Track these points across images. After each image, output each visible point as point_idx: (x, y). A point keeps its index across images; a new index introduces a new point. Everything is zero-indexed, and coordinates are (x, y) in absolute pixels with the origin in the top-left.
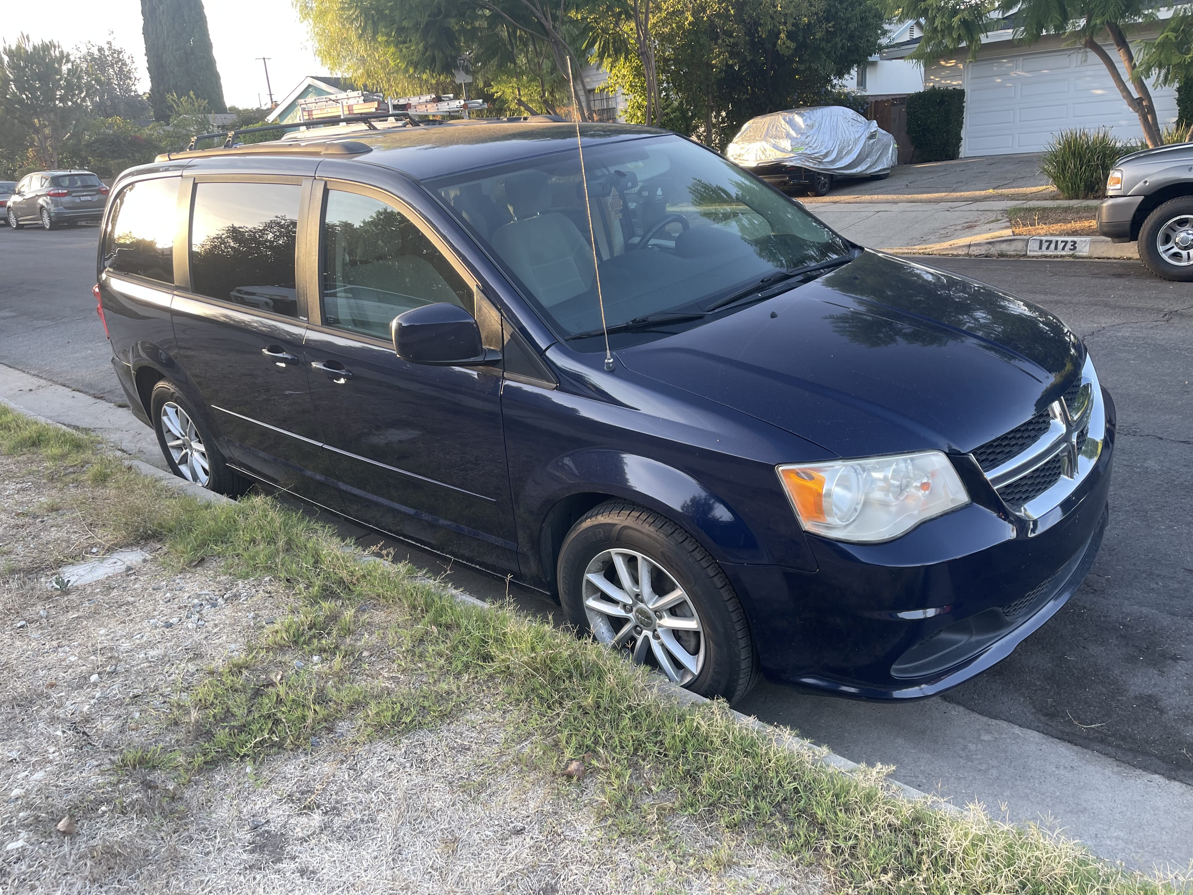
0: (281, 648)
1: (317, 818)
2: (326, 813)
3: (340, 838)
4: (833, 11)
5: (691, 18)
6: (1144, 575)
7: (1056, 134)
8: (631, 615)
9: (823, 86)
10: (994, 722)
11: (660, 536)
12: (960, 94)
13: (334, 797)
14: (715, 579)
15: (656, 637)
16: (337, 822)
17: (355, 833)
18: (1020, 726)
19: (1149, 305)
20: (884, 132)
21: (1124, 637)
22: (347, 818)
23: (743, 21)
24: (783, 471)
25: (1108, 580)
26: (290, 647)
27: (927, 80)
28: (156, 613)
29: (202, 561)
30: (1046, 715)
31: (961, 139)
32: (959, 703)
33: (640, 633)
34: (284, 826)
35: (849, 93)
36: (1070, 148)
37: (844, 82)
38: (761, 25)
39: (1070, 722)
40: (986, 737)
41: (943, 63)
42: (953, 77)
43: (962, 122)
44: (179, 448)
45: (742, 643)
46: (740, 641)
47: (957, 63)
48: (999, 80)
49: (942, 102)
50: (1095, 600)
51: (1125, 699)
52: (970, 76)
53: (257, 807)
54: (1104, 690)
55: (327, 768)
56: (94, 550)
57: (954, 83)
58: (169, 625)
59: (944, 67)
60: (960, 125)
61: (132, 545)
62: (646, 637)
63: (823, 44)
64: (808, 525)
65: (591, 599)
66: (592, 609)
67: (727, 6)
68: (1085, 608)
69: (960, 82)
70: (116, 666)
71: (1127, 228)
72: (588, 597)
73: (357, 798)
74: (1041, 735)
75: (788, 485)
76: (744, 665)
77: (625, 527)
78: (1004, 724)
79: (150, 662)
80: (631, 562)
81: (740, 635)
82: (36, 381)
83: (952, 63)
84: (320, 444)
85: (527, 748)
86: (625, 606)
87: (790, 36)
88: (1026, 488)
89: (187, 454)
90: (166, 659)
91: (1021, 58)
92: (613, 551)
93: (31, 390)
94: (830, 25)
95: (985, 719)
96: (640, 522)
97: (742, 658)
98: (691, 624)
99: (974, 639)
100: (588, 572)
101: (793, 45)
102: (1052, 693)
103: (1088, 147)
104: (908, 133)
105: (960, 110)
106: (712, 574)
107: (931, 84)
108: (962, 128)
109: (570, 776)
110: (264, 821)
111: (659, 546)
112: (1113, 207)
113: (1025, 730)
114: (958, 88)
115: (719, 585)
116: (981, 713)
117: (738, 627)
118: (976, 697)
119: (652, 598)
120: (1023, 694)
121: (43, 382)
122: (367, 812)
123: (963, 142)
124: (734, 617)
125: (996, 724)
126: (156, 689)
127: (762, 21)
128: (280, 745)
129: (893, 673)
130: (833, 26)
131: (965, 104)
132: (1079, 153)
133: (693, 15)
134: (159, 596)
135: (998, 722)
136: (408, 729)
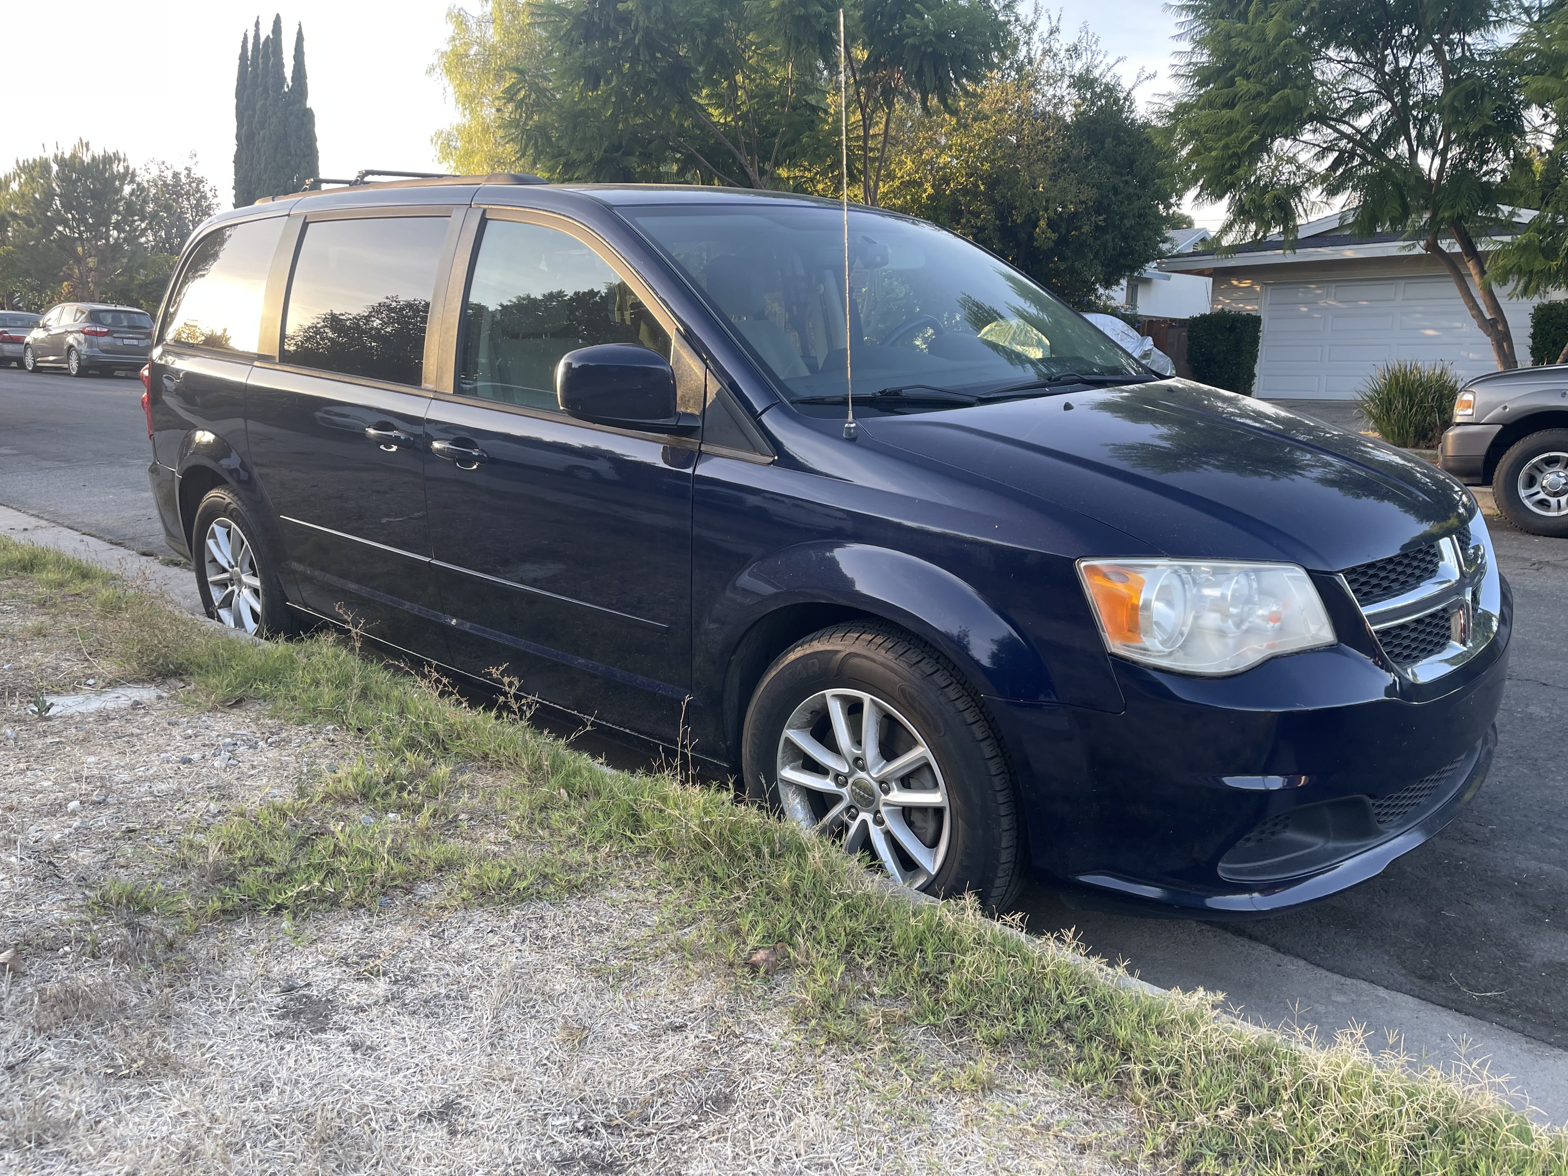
0: (345, 800)
1: (382, 987)
2: (396, 982)
3: (414, 1012)
4: (1105, 203)
5: (930, 190)
6: (1540, 829)
7: (1381, 365)
8: (845, 791)
9: (1087, 294)
10: (1349, 981)
11: (901, 666)
12: (1254, 322)
13: (409, 964)
14: (974, 727)
15: (879, 822)
16: (411, 994)
17: (436, 1010)
18: (1386, 988)
20: (1161, 353)
21: (1520, 895)
22: (426, 990)
23: (995, 202)
24: (1085, 567)
25: (1492, 830)
26: (356, 800)
27: (1214, 301)
28: (169, 748)
29: (239, 703)
30: (1422, 977)
31: (1254, 375)
32: (1298, 956)
33: (854, 818)
34: (333, 991)
35: (1117, 307)
36: (1397, 383)
37: (1112, 293)
38: (1015, 208)
39: (1456, 989)
40: (1340, 999)
41: (1235, 283)
42: (1248, 301)
43: (1256, 356)
44: (223, 584)
45: (1005, 823)
46: (1003, 820)
47: (1253, 285)
48: (1304, 309)
49: (1232, 329)
50: (1477, 851)
51: (1529, 965)
52: (1268, 302)
53: (294, 968)
54: (1499, 954)
55: (399, 933)
56: (91, 682)
57: (1249, 308)
58: (187, 761)
59: (1236, 287)
60: (1254, 358)
61: (143, 681)
62: (864, 823)
63: (1090, 241)
64: (1115, 645)
65: (787, 769)
66: (789, 783)
67: (976, 181)
68: (1464, 859)
69: (1256, 307)
70: (107, 796)
71: (1480, 464)
72: (784, 765)
73: (442, 969)
74: (1417, 1000)
75: (1092, 587)
76: (1005, 857)
77: (851, 655)
78: (1364, 985)
79: (156, 796)
80: (854, 709)
81: (1003, 810)
82: (34, 521)
83: (1246, 283)
84: (427, 560)
85: (691, 934)
86: (837, 775)
87: (1051, 224)
89: (233, 591)
90: (179, 795)
91: (1334, 285)
92: (829, 692)
93: (25, 530)
94: (1101, 218)
95: (1337, 977)
96: (873, 647)
97: (1004, 845)
98: (935, 798)
99: (1331, 845)
100: (790, 727)
101: (1054, 236)
102: (1428, 953)
103: (1421, 384)
104: (1188, 362)
105: (1255, 341)
106: (970, 720)
107: (1220, 307)
108: (1255, 362)
109: (754, 968)
110: (304, 983)
111: (897, 679)
112: (1460, 436)
113: (1394, 993)
114: (1253, 313)
115: (980, 736)
116: (1330, 970)
117: (1001, 799)
118: (1321, 950)
119: (877, 764)
120: (1387, 952)
121: (43, 523)
122: (455, 987)
123: (1256, 380)
124: (998, 783)
125: (1352, 984)
126: (161, 825)
127: (1018, 204)
128: (334, 901)
129: (1220, 873)
130: (1105, 220)
131: (1260, 334)
132: (1409, 391)
133: (933, 187)
134: (175, 731)
135: (1355, 981)
136: (522, 898)
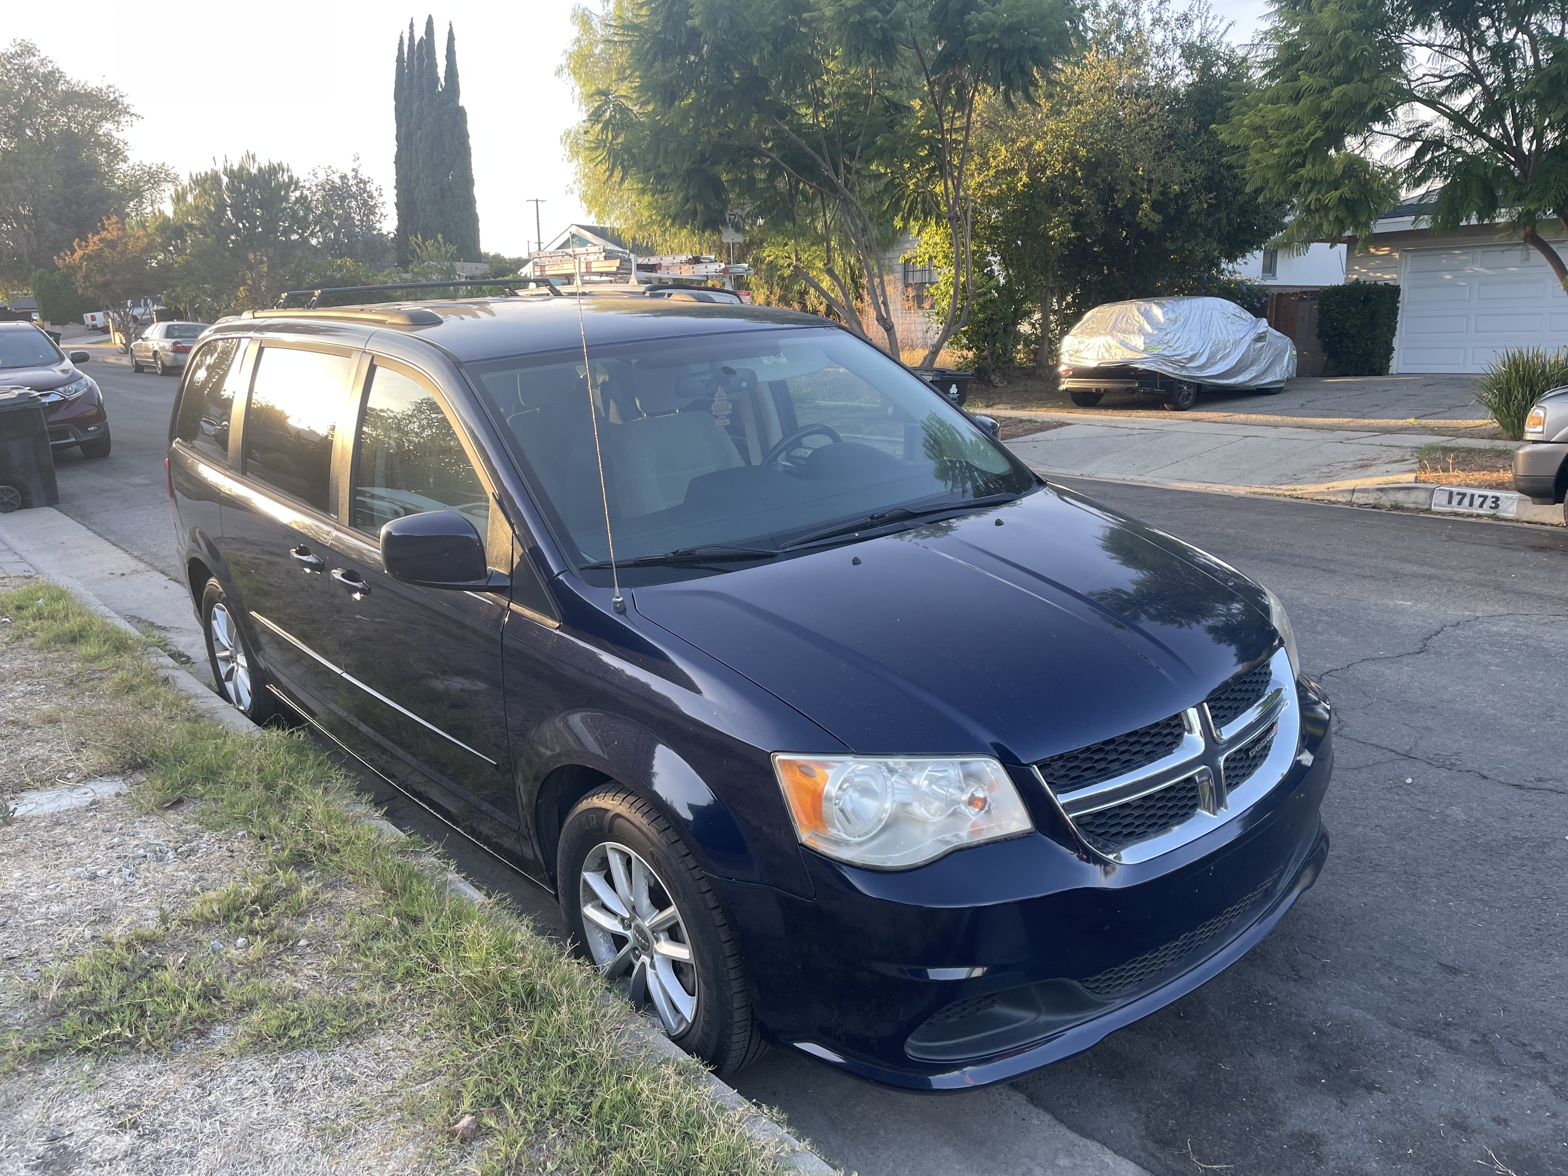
0: (208, 923)
1: (127, 1140)
2: (140, 1136)
3: (142, 1170)
4: (1217, 178)
5: (1025, 179)
6: (1378, 965)
7: (1501, 352)
8: (629, 933)
9: (1210, 269)
10: (1083, 1141)
11: (651, 831)
12: (1392, 292)
13: (161, 1118)
14: (708, 895)
15: (653, 966)
16: (149, 1149)
17: (163, 1167)
18: (1115, 1153)
19: (1557, 593)
20: (1279, 334)
21: (1311, 1047)
22: (163, 1145)
23: (1096, 185)
24: (779, 761)
25: (1324, 966)
26: (218, 922)
27: (1349, 270)
28: (89, 860)
29: (179, 802)
30: (1157, 1141)
31: (1393, 349)
32: (1047, 1109)
33: (638, 958)
34: (86, 1143)
35: (1242, 282)
36: (1517, 371)
37: (1237, 267)
38: (1117, 191)
39: (1186, 1158)
40: (1063, 1162)
41: (1372, 250)
42: (1385, 269)
43: (1395, 329)
44: (227, 660)
45: (736, 986)
46: (733, 983)
47: (1391, 252)
48: (1448, 277)
49: (1366, 301)
50: (1294, 990)
51: (1275, 1135)
52: (1409, 269)
53: (69, 1115)
54: (1252, 1118)
55: (172, 1081)
56: (70, 775)
57: (1387, 277)
58: (93, 877)
59: (1374, 255)
60: (1392, 331)
61: (116, 773)
62: (643, 964)
63: (1202, 219)
64: (805, 836)
65: (589, 906)
66: (590, 920)
67: (1074, 167)
68: (1276, 999)
69: (1395, 276)
70: (10, 918)
71: (1551, 485)
72: (586, 904)
73: (187, 1124)
74: (1139, 1168)
75: (785, 781)
76: (737, 1016)
77: (618, 816)
78: (1095, 1147)
79: (48, 919)
80: (628, 862)
81: (733, 975)
82: (133, 564)
83: (1384, 251)
84: (339, 671)
85: (426, 1089)
86: (623, 920)
87: (1156, 206)
88: (1129, 820)
89: (233, 668)
90: (67, 918)
91: (1480, 250)
92: (609, 844)
93: (123, 575)
94: (1211, 196)
95: (1073, 1136)
96: (633, 811)
97: (735, 1006)
98: (683, 953)
99: (1043, 1018)
100: (586, 870)
101: (1158, 218)
102: (1179, 1113)
103: (1543, 372)
104: (1318, 337)
105: (1393, 312)
106: (704, 889)
107: (1355, 277)
108: (1393, 335)
109: (453, 1134)
110: (67, 1133)
111: (649, 844)
112: (1532, 455)
113: (1119, 1158)
114: (1391, 283)
115: (712, 904)
116: (1071, 1128)
117: (731, 964)
118: (1074, 1104)
119: (651, 914)
120: (1139, 1110)
121: (142, 566)
122: (189, 1144)
123: (1395, 354)
124: (727, 949)
125: (1086, 1145)
126: (37, 953)
127: (1119, 187)
128: (131, 1044)
129: (909, 1051)
130: (1215, 198)
131: (1399, 305)
132: (1531, 380)
133: (1028, 175)
134: (105, 840)
135: (1088, 1142)
136: (292, 1046)
